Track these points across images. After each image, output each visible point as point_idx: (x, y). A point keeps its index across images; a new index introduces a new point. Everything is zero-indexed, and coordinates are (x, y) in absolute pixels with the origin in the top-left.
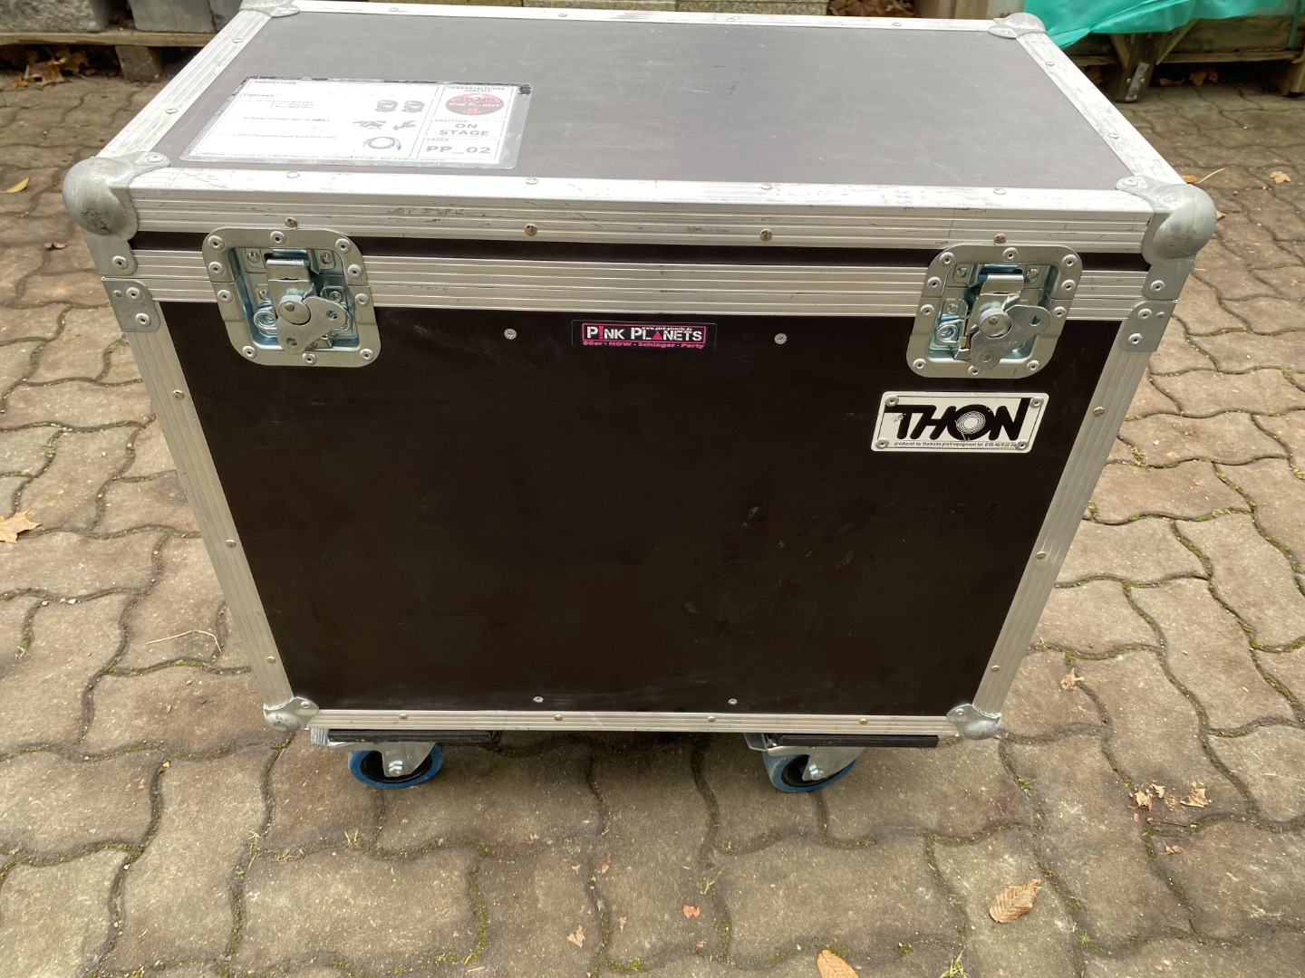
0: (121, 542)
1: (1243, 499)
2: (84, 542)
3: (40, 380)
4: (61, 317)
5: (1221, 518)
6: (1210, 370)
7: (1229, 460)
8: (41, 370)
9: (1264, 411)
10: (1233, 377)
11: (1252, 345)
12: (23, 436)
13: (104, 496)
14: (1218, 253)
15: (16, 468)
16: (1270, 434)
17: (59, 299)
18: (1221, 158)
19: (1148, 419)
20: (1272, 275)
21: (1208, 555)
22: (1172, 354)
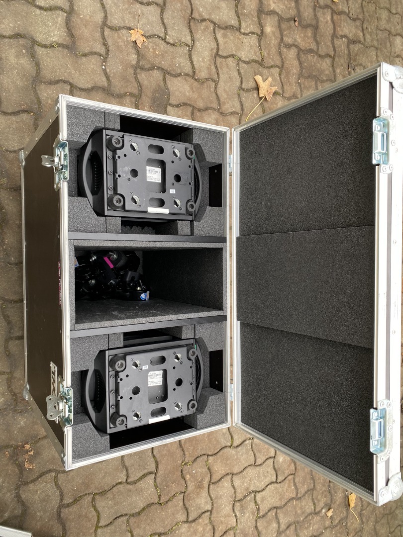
0: (133, 80)
1: (165, 501)
2: (132, 66)
3: (217, 32)
4: (253, 33)
5: (155, 491)
6: (235, 498)
7: (185, 499)
8: (222, 31)
9: (212, 516)
10: (231, 506)
11: (249, 517)
12: (186, 31)
13: (156, 69)
14: (305, 511)
15: (169, 32)
16: (200, 516)
17: (264, 30)
18: (368, 521)
19: (207, 470)
20: (292, 532)
21: (137, 484)
22: (243, 484)
